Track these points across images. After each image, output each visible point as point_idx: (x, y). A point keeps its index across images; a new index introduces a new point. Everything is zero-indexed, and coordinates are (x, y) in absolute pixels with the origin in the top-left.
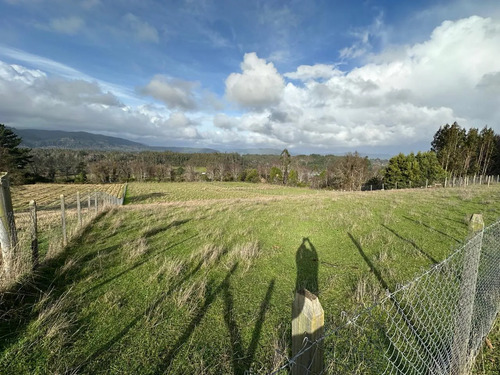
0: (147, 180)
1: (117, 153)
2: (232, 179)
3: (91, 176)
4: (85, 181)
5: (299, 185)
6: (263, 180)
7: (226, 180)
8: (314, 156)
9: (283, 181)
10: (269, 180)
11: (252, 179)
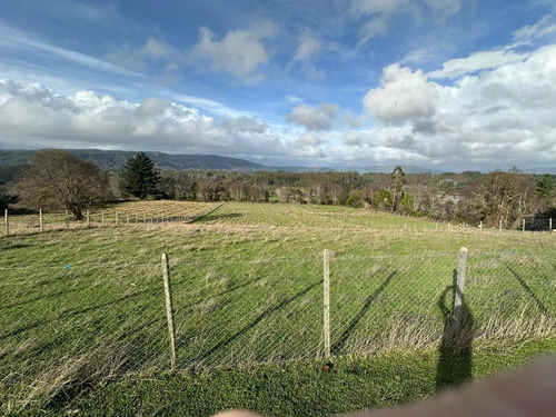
0: (242, 201)
1: (236, 173)
2: (330, 203)
3: (199, 195)
4: (194, 199)
5: (413, 214)
6: (366, 205)
7: (323, 203)
8: (469, 174)
9: (393, 207)
10: (374, 205)
11: (353, 203)
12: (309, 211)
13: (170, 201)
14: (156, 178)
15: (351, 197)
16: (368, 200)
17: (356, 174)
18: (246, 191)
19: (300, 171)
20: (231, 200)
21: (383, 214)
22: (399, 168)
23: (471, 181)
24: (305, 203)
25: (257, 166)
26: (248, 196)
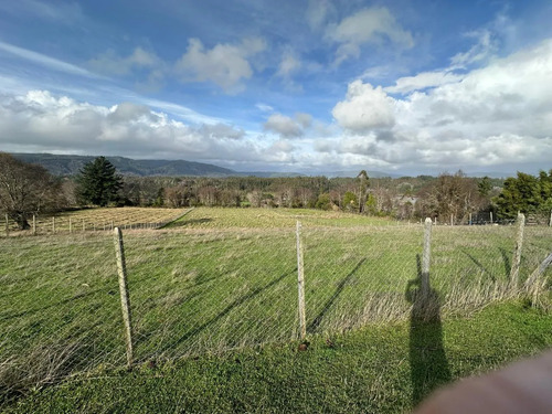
0: (213, 206)
1: (205, 179)
2: (301, 206)
3: (167, 201)
4: (161, 205)
6: (335, 207)
7: (294, 207)
8: (423, 178)
9: (359, 209)
10: (342, 208)
11: (323, 206)
12: (280, 215)
13: (134, 208)
14: (117, 184)
15: (321, 200)
16: (336, 202)
17: (324, 178)
18: (217, 196)
19: (272, 177)
20: (201, 205)
21: (351, 215)
22: (364, 173)
23: (425, 185)
24: (277, 206)
25: (228, 171)
26: (218, 201)
